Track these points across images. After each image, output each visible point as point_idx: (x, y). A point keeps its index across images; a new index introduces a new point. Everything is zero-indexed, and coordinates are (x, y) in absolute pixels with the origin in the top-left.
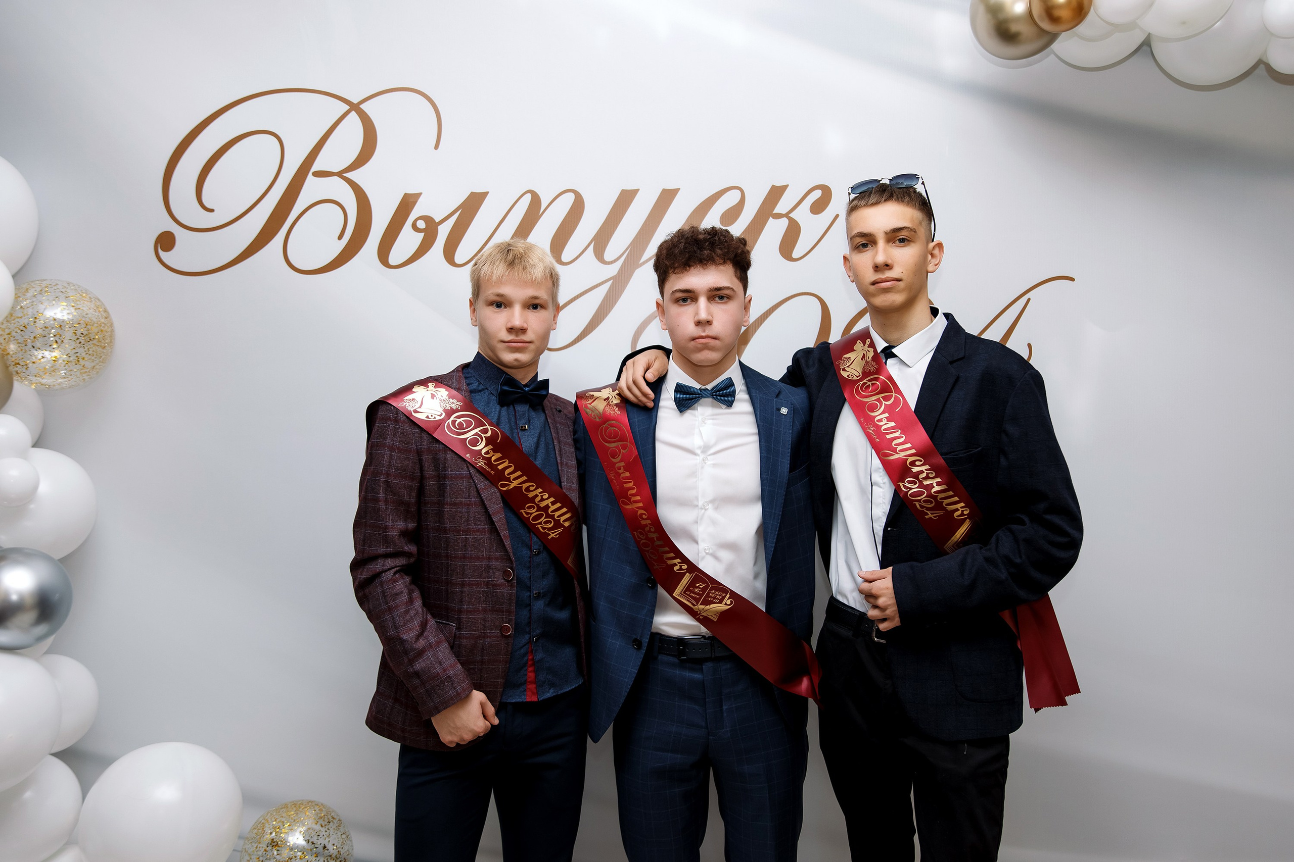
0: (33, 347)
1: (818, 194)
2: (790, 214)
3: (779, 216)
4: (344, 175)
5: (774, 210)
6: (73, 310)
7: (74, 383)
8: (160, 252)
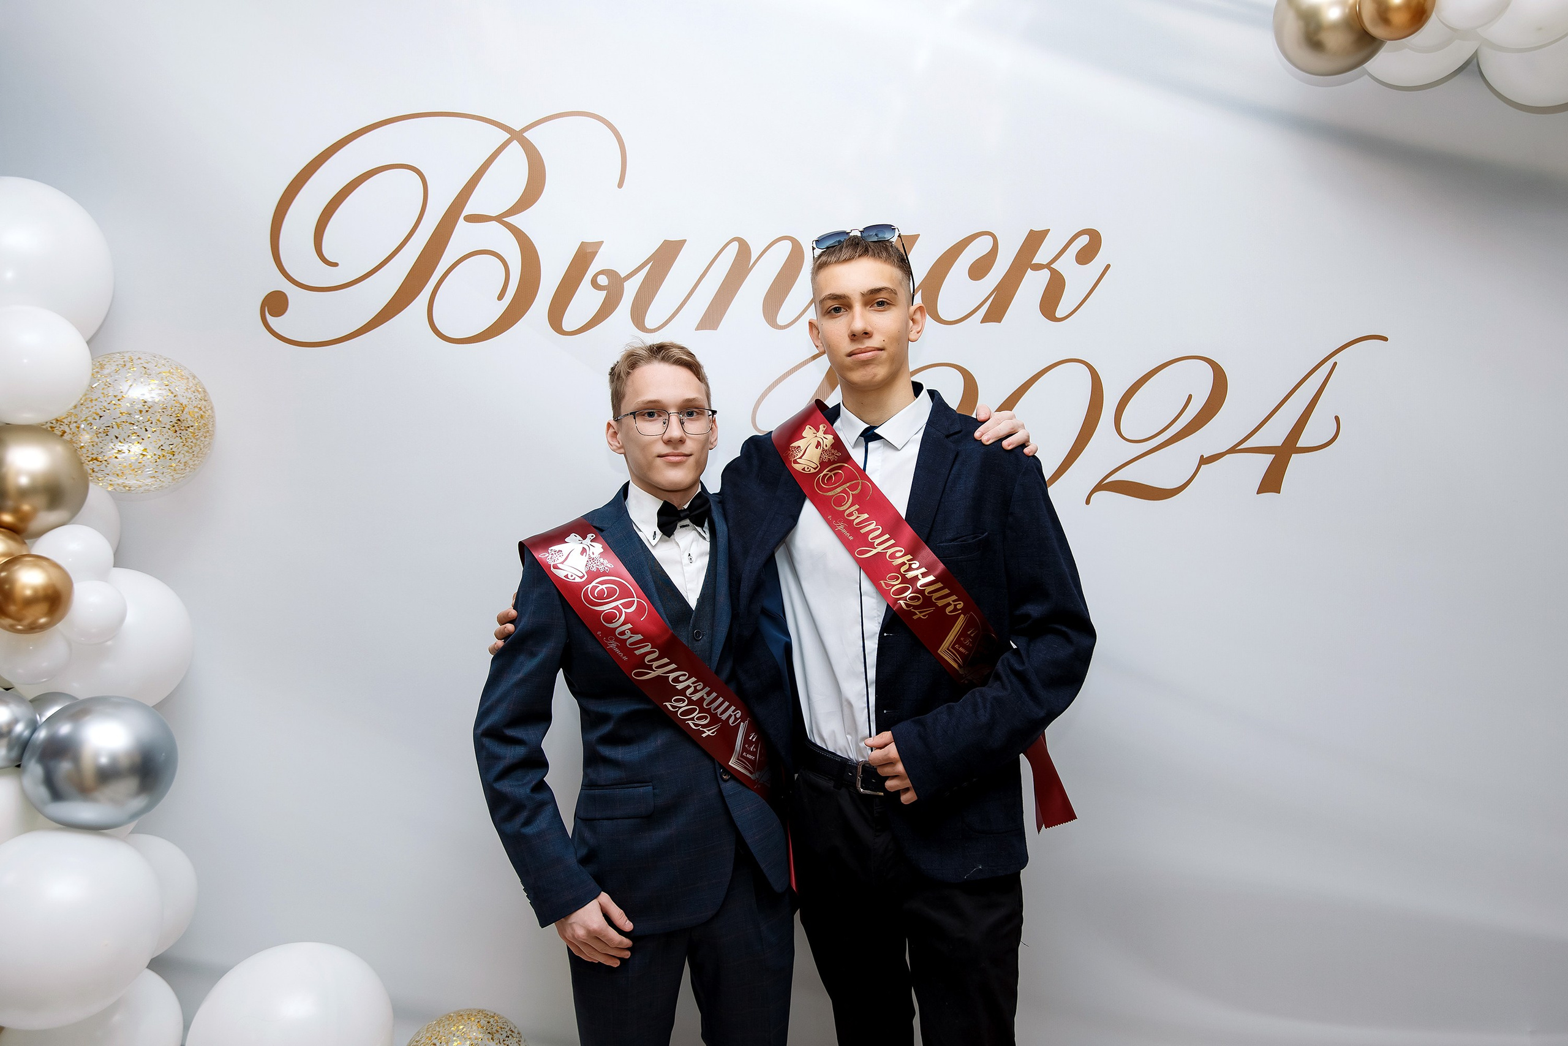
0: (117, 438)
1: (1084, 240)
2: (1052, 264)
3: (1038, 267)
4: (504, 219)
5: (1032, 260)
6: (164, 389)
7: (163, 484)
8: (269, 317)
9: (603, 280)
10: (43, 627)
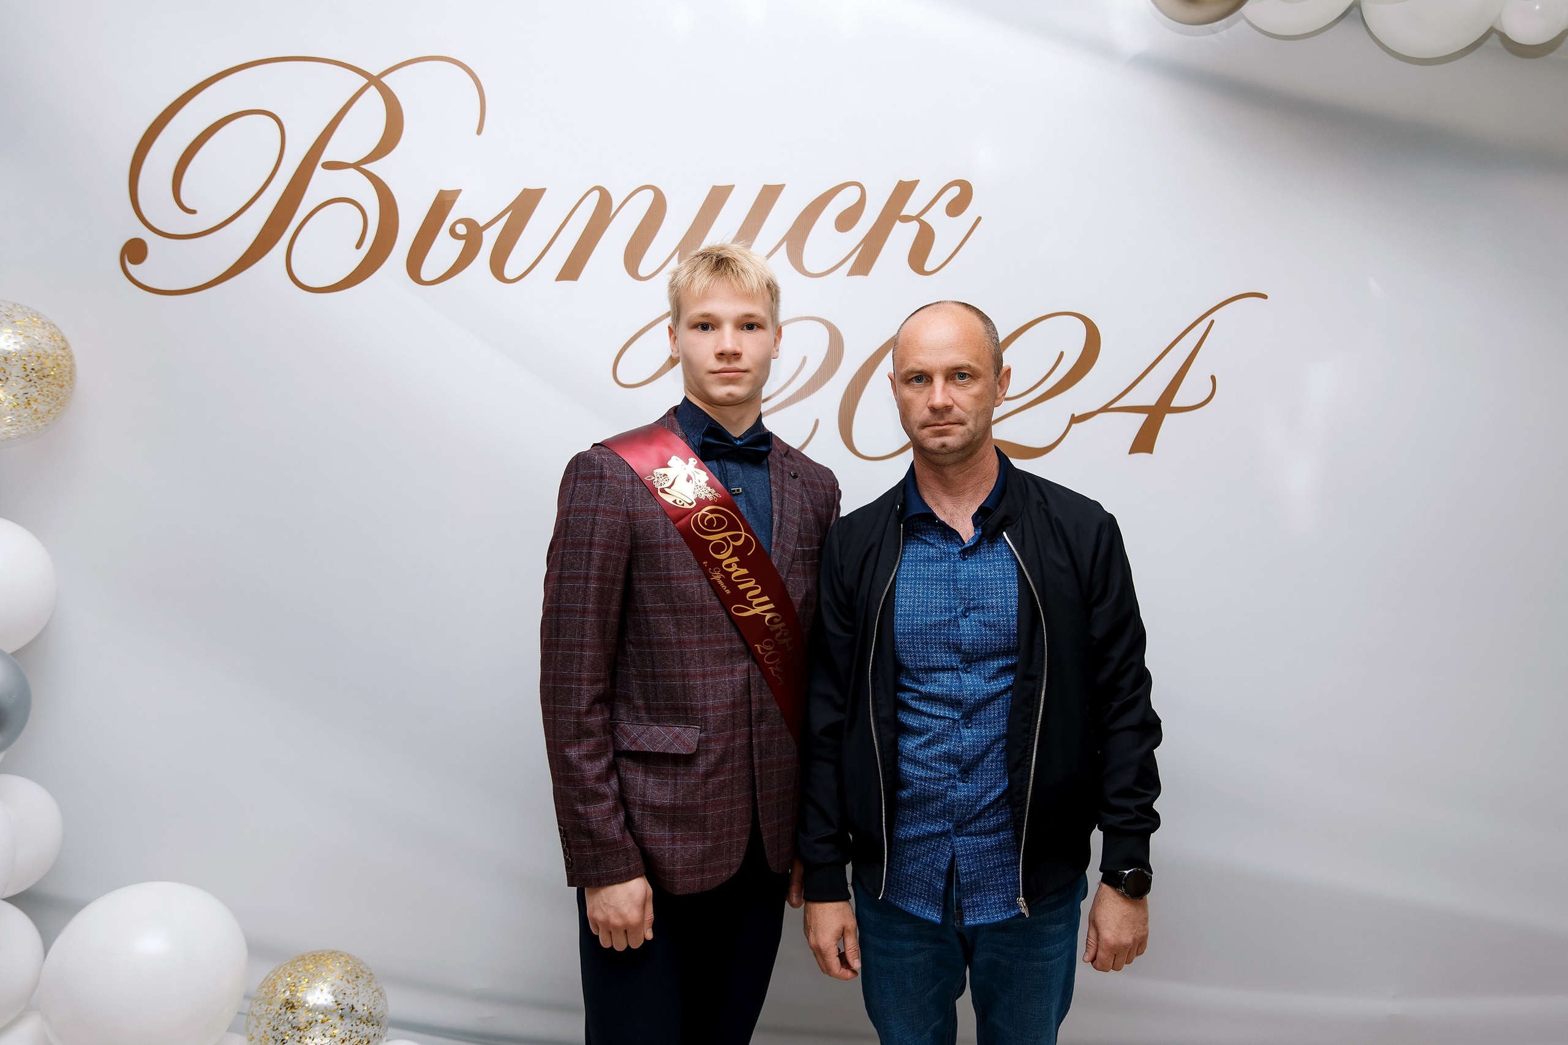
1: (955, 191)
2: (921, 216)
3: (907, 219)
4: (363, 166)
5: (901, 211)
6: (20, 338)
7: (24, 432)
8: (129, 266)
9: (461, 229)
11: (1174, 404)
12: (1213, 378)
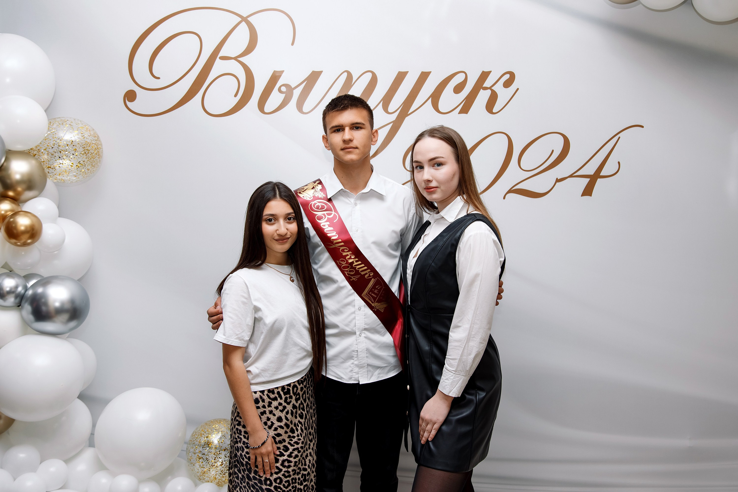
0: (60, 157)
1: (507, 76)
2: (492, 87)
3: (486, 89)
4: (238, 59)
5: (483, 85)
6: (80, 135)
8: (127, 102)
9: (283, 89)
10: (29, 244)
11: (602, 174)
12: (619, 163)
